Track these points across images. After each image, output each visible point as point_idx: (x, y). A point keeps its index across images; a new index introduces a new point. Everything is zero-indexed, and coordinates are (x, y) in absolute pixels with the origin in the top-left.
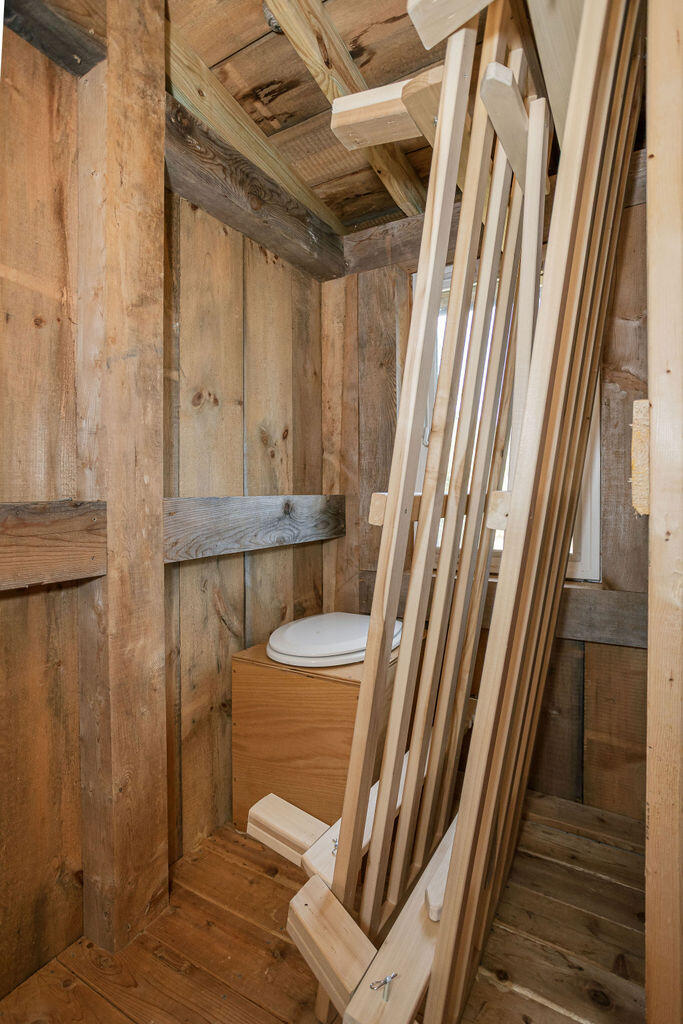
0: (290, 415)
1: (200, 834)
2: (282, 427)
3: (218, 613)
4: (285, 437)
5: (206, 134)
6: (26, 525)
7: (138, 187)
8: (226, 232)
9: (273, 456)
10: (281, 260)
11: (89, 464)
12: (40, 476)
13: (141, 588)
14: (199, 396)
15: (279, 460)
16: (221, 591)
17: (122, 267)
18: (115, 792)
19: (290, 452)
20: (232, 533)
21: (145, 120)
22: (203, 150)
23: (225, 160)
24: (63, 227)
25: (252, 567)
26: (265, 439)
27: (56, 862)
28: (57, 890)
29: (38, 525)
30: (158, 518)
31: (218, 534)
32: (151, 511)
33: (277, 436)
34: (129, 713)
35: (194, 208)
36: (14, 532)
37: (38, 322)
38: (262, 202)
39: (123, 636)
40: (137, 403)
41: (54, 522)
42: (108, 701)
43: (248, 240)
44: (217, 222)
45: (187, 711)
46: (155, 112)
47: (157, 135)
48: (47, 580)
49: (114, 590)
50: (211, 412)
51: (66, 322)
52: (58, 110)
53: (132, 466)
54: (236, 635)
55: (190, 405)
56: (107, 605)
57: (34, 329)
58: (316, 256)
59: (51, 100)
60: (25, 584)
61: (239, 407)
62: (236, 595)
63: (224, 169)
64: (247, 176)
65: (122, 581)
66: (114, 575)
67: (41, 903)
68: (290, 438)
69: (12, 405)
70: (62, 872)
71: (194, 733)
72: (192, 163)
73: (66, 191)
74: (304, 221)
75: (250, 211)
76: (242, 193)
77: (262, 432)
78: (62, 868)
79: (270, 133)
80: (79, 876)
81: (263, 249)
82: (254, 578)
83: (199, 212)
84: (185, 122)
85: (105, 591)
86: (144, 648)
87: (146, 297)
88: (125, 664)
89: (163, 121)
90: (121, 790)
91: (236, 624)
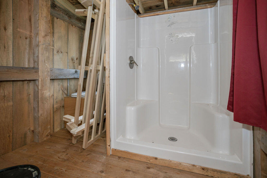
0: (78, 55)
1: (58, 129)
2: (76, 57)
3: (62, 90)
4: (77, 59)
5: (59, 7)
6: (24, 70)
7: (45, 17)
8: (64, 22)
9: (74, 62)
10: (76, 27)
11: (36, 62)
12: (27, 64)
13: (45, 83)
14: (58, 51)
15: (75, 63)
16: (62, 86)
17: (42, 30)
18: (40, 115)
19: (78, 62)
20: (64, 75)
21: (46, 6)
22: (58, 10)
23: (63, 11)
24: (31, 23)
25: (69, 82)
26: (72, 59)
27: (28, 128)
28: (28, 133)
29: (26, 70)
30: (49, 71)
31: (61, 75)
32: (47, 70)
33: (75, 59)
34: (43, 103)
35: (57, 18)
36: (22, 71)
37: (26, 38)
38: (71, 18)
39: (42, 90)
40: (45, 52)
41: (29, 70)
42: (39, 100)
43: (69, 24)
44: (62, 21)
45: (55, 106)
46: (48, 4)
47: (49, 8)
48: (28, 79)
49: (40, 82)
50: (61, 55)
51: (31, 38)
52: (30, 3)
53: (44, 62)
54: (66, 94)
55: (56, 53)
56: (39, 84)
57: (25, 39)
58: (83, 27)
59: (29, 2)
60: (24, 79)
61: (67, 54)
62: (66, 87)
63: (63, 13)
64: (68, 13)
65: (42, 81)
66: (40, 80)
67: (25, 134)
68: (78, 60)
69: (21, 52)
70: (30, 130)
71: (57, 110)
72: (56, 12)
73: (31, 17)
74: (80, 21)
75: (68, 19)
76: (66, 17)
77: (72, 58)
78: (29, 129)
79: (73, 5)
80: (33, 131)
81: (72, 25)
82: (70, 84)
83: (58, 19)
84: (54, 5)
85: (38, 82)
86: (46, 92)
87: (47, 35)
88: (42, 94)
89: (50, 6)
90: (41, 115)
91: (66, 92)
